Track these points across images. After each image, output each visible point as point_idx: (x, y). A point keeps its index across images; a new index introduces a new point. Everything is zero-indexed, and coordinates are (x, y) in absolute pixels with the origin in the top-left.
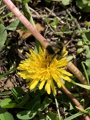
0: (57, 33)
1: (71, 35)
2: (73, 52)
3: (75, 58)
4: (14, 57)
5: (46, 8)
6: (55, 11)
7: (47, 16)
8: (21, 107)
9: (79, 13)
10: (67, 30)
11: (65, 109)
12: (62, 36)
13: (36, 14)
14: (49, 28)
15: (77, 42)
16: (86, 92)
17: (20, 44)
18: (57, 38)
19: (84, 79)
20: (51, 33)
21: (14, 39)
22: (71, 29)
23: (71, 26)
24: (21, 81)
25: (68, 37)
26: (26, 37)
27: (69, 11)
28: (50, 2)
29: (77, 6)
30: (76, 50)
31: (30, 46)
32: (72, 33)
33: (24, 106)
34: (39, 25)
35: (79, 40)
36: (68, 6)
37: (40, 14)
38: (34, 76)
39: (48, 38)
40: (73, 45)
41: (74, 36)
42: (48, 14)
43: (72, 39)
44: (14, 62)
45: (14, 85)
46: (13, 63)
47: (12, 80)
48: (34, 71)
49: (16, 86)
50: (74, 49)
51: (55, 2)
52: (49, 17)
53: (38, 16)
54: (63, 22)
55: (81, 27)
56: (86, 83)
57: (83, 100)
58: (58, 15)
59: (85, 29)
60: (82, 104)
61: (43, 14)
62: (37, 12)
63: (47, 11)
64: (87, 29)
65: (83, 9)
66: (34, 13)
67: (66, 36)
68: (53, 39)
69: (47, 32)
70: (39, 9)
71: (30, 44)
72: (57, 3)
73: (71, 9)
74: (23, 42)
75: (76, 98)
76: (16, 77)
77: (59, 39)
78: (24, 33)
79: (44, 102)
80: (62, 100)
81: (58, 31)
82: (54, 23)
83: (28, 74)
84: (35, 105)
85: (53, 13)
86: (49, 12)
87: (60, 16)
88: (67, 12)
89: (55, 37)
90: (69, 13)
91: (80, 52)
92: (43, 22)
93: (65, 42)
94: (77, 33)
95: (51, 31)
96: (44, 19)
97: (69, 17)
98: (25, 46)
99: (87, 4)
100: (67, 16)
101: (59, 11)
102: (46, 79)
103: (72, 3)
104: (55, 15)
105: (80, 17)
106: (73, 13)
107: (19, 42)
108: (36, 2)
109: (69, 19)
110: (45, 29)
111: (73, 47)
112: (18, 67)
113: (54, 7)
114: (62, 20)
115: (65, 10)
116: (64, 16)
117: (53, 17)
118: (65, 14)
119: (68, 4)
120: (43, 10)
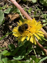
4: (7, 30)
7: (24, 8)
9: (42, 7)
10: (36, 15)
11: (39, 56)
21: (6, 21)
22: (38, 15)
28: (25, 1)
35: (43, 20)
41: (40, 18)
44: (8, 32)
45: (9, 44)
54: (33, 11)
63: (24, 6)
71: (16, 23)
73: (37, 5)
78: (12, 17)
79: (28, 50)
80: (37, 51)
84: (22, 53)
85: (27, 7)
98: (13, 24)
105: (43, 9)
108: (18, 1)
112: (13, 31)
113: (28, 4)
116: (34, 8)
119: (36, 2)
120: (22, 6)
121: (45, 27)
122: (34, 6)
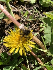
0: (28, 20)
1: (36, 21)
2: (37, 31)
3: (39, 34)
4: (2, 35)
5: (22, 6)
6: (27, 7)
7: (22, 10)
8: (6, 64)
9: (41, 8)
10: (34, 18)
11: (33, 65)
12: (31, 22)
13: (15, 9)
14: (23, 17)
15: (40, 25)
16: (45, 54)
17: (6, 27)
18: (28, 23)
19: (43, 46)
20: (25, 20)
22: (36, 18)
23: (36, 15)
24: (7, 49)
25: (35, 22)
26: (10, 23)
27: (35, 7)
30: (39, 30)
31: (12, 28)
32: (37, 20)
33: (8, 63)
34: (17, 16)
35: (41, 23)
36: (35, 4)
37: (18, 9)
38: (12, 45)
39: (23, 23)
40: (37, 27)
41: (38, 21)
42: (23, 9)
43: (37, 23)
45: (3, 51)
46: (2, 38)
47: (1, 48)
48: (12, 42)
49: (4, 52)
51: (27, 2)
52: (23, 11)
53: (17, 10)
54: (31, 13)
55: (42, 16)
56: (44, 48)
57: (43, 59)
59: (45, 17)
60: (42, 61)
61: (20, 9)
65: (43, 5)
66: (14, 9)
67: (33, 22)
68: (26, 23)
69: (22, 19)
70: (17, 6)
72: (28, 3)
73: (36, 6)
74: (8, 26)
75: (39, 58)
76: (4, 46)
77: (29, 24)
78: (8, 21)
80: (31, 59)
81: (28, 19)
83: (9, 44)
84: (14, 62)
85: (25, 8)
86: (23, 8)
87: (29, 10)
88: (34, 8)
89: (27, 22)
90: (35, 8)
91: (42, 31)
92: (19, 14)
93: (33, 25)
94: (40, 19)
95: (24, 19)
96: (20, 12)
97: (35, 10)
98: (9, 28)
100: (34, 10)
101: (29, 7)
102: (20, 46)
106: (37, 8)
108: (16, 2)
109: (35, 12)
110: (21, 18)
111: (38, 28)
112: (4, 40)
113: (26, 5)
115: (33, 6)
116: (32, 10)
117: (25, 11)
118: (33, 9)
119: (34, 2)
120: (20, 7)
122: (32, 7)
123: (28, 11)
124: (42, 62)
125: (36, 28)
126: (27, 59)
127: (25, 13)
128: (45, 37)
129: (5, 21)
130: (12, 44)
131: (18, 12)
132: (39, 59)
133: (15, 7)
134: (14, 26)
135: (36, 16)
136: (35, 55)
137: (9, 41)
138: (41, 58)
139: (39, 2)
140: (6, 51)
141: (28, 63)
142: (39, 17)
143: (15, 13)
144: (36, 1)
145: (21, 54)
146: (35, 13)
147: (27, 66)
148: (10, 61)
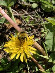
0: (29, 25)
1: (38, 26)
2: (39, 36)
3: (40, 39)
4: (3, 40)
5: (23, 10)
7: (23, 14)
8: (6, 70)
9: (43, 13)
10: (35, 23)
11: (33, 71)
12: (32, 27)
13: (16, 14)
14: (24, 22)
15: (41, 30)
16: (46, 60)
17: (7, 32)
18: (29, 28)
19: (44, 52)
20: (26, 25)
21: (3, 29)
24: (7, 54)
25: (36, 27)
26: (11, 27)
27: (37, 11)
28: (25, 6)
29: (41, 8)
30: (41, 35)
32: (38, 25)
33: (8, 69)
34: (18, 20)
35: (43, 29)
37: (19, 13)
38: (13, 51)
39: (24, 28)
40: (39, 32)
41: (39, 26)
42: (24, 13)
43: (38, 28)
44: (3, 43)
45: (3, 57)
47: (2, 53)
48: (13, 48)
49: (4, 57)
50: (40, 34)
51: (28, 6)
52: (24, 15)
53: (18, 14)
55: (44, 21)
56: (46, 55)
57: (44, 65)
58: (30, 14)
59: (46, 22)
60: (43, 67)
61: (21, 13)
62: (17, 12)
63: (23, 11)
64: (47, 22)
65: (45, 10)
66: (15, 13)
67: (34, 27)
68: (27, 28)
69: (23, 24)
70: (18, 11)
71: (13, 32)
72: (29, 7)
73: (38, 10)
74: (9, 31)
75: (40, 64)
76: (4, 52)
77: (31, 29)
78: (9, 25)
79: (20, 67)
80: (31, 65)
81: (30, 24)
82: (27, 19)
83: (10, 50)
84: (15, 68)
85: (27, 13)
86: (25, 12)
87: (31, 14)
88: (35, 12)
89: (28, 27)
90: (37, 12)
91: (43, 36)
92: (21, 18)
93: (34, 30)
94: (41, 24)
95: (26, 23)
96: (21, 16)
97: (37, 15)
98: (10, 33)
99: (48, 7)
100: (35, 14)
101: (31, 12)
102: (21, 52)
103: (38, 6)
104: (28, 14)
105: (43, 15)
106: (39, 13)
107: (6, 30)
108: (17, 6)
109: (36, 16)
110: (22, 22)
111: (39, 33)
113: (27, 9)
114: (33, 17)
115: (34, 11)
116: (34, 14)
118: (34, 13)
119: (36, 7)
120: (21, 11)
121: (43, 37)
123: (29, 15)
124: (43, 69)
125: (37, 33)
126: (28, 65)
127: (26, 17)
128: (46, 43)
129: (6, 25)
130: (13, 49)
131: (20, 16)
132: (40, 66)
133: (16, 11)
134: (14, 31)
135: (37, 21)
136: (36, 61)
137: (9, 46)
138: (42, 64)
139: (41, 6)
140: (6, 56)
141: (28, 69)
142: (41, 22)
143: (16, 17)
144: (38, 5)
145: (22, 61)
146: (36, 18)
147: (28, 72)
148: (10, 67)
